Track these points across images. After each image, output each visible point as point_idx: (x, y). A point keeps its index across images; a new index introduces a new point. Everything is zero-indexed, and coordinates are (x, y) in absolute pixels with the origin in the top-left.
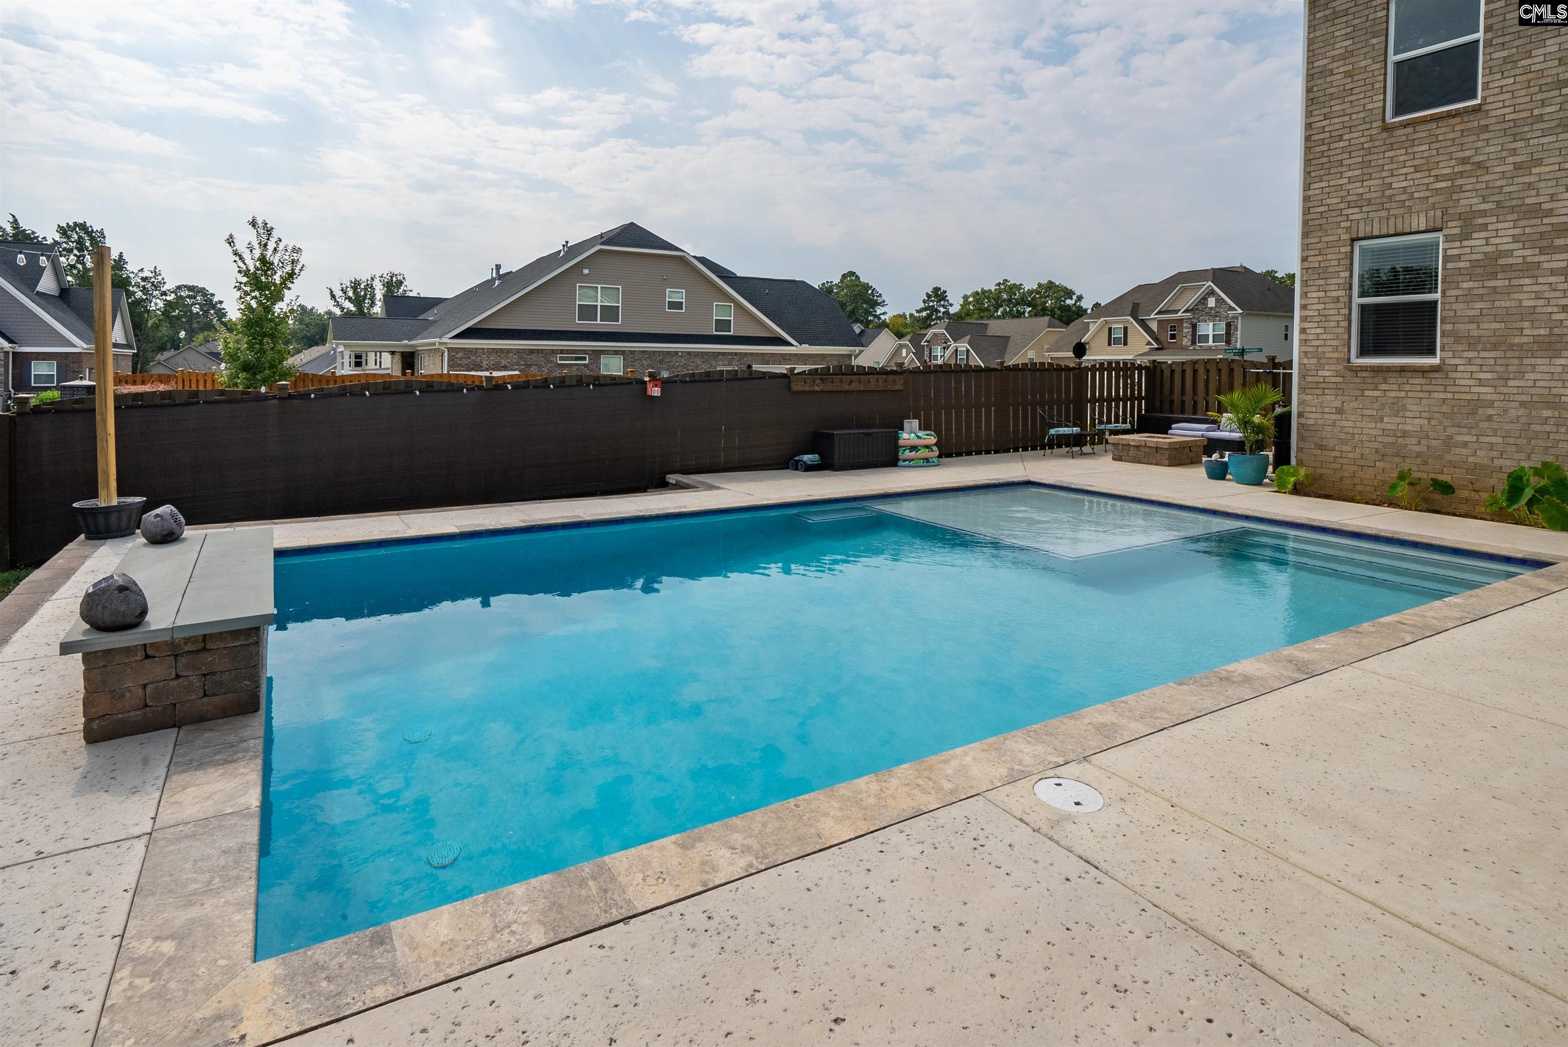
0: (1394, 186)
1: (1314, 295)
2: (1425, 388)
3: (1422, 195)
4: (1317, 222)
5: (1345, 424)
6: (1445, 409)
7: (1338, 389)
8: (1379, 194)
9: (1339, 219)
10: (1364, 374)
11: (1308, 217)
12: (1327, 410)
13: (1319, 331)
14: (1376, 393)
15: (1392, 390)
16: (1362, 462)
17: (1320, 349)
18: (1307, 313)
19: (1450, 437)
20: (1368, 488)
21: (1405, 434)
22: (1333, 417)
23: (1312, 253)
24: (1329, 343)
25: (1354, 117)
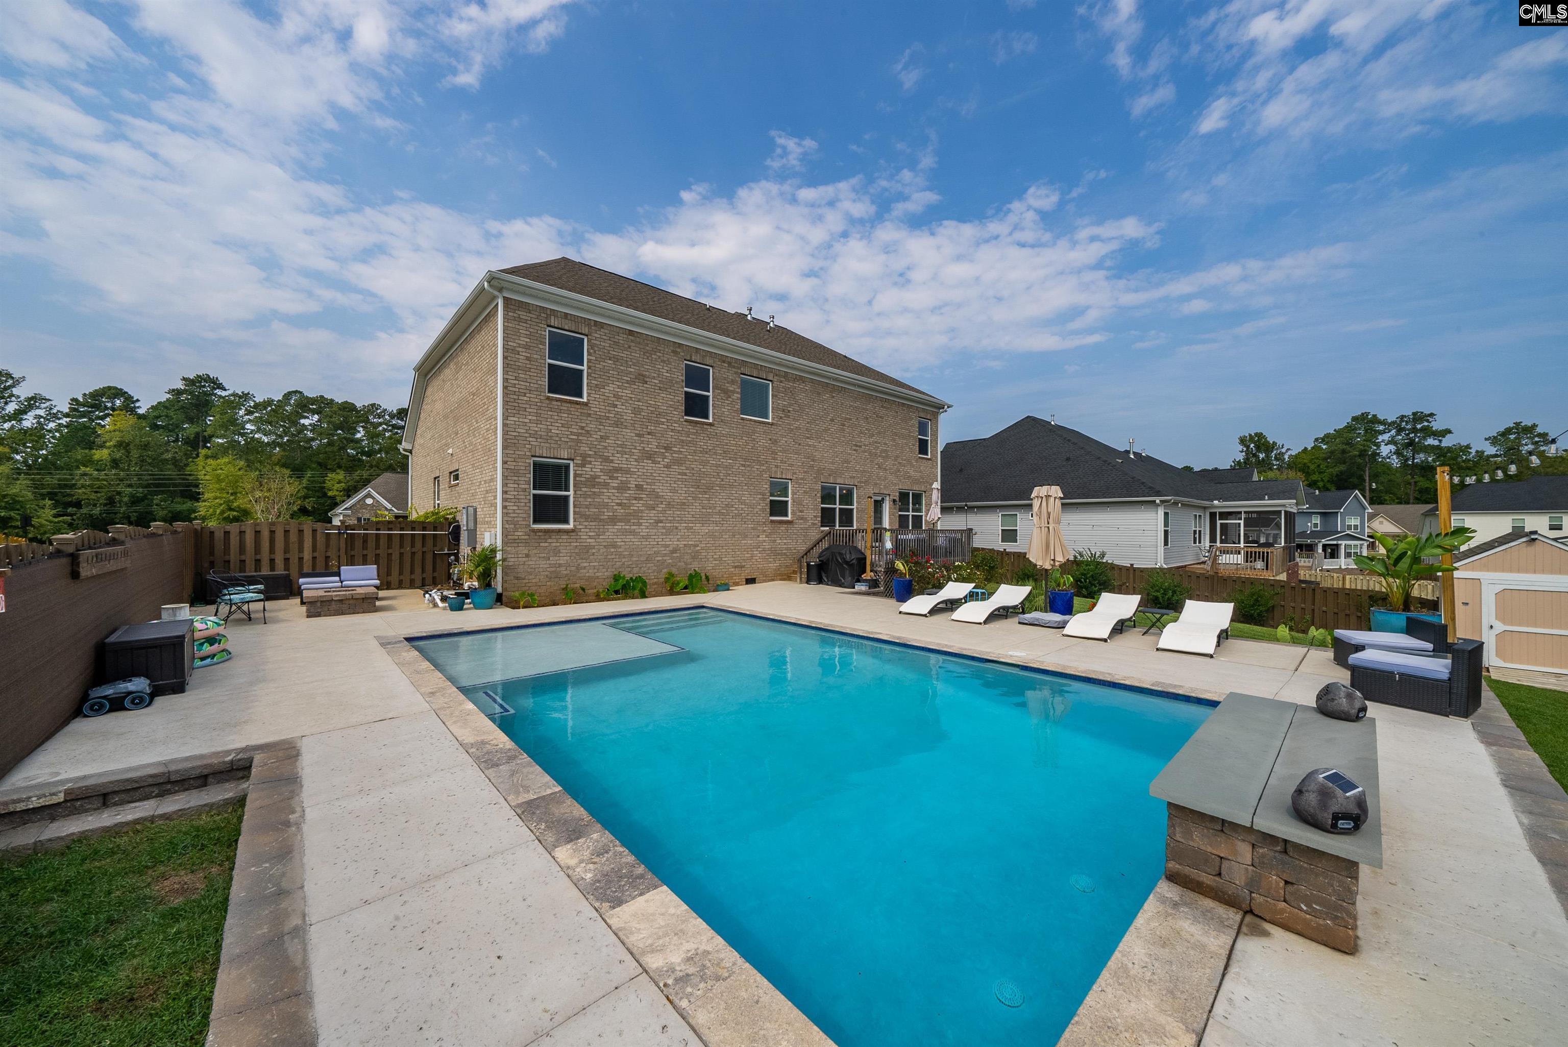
0: (553, 431)
1: (511, 485)
2: (569, 540)
3: (565, 440)
4: (512, 441)
5: (530, 563)
6: (577, 551)
7: (526, 543)
8: (545, 434)
9: (525, 442)
10: (540, 534)
11: (508, 437)
12: (520, 556)
13: (515, 508)
14: (546, 544)
15: (553, 542)
16: (540, 584)
17: (516, 519)
18: (508, 496)
19: (579, 565)
20: (543, 598)
21: (560, 565)
22: (524, 559)
23: (510, 459)
24: (520, 515)
25: (532, 385)
